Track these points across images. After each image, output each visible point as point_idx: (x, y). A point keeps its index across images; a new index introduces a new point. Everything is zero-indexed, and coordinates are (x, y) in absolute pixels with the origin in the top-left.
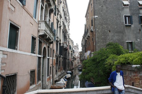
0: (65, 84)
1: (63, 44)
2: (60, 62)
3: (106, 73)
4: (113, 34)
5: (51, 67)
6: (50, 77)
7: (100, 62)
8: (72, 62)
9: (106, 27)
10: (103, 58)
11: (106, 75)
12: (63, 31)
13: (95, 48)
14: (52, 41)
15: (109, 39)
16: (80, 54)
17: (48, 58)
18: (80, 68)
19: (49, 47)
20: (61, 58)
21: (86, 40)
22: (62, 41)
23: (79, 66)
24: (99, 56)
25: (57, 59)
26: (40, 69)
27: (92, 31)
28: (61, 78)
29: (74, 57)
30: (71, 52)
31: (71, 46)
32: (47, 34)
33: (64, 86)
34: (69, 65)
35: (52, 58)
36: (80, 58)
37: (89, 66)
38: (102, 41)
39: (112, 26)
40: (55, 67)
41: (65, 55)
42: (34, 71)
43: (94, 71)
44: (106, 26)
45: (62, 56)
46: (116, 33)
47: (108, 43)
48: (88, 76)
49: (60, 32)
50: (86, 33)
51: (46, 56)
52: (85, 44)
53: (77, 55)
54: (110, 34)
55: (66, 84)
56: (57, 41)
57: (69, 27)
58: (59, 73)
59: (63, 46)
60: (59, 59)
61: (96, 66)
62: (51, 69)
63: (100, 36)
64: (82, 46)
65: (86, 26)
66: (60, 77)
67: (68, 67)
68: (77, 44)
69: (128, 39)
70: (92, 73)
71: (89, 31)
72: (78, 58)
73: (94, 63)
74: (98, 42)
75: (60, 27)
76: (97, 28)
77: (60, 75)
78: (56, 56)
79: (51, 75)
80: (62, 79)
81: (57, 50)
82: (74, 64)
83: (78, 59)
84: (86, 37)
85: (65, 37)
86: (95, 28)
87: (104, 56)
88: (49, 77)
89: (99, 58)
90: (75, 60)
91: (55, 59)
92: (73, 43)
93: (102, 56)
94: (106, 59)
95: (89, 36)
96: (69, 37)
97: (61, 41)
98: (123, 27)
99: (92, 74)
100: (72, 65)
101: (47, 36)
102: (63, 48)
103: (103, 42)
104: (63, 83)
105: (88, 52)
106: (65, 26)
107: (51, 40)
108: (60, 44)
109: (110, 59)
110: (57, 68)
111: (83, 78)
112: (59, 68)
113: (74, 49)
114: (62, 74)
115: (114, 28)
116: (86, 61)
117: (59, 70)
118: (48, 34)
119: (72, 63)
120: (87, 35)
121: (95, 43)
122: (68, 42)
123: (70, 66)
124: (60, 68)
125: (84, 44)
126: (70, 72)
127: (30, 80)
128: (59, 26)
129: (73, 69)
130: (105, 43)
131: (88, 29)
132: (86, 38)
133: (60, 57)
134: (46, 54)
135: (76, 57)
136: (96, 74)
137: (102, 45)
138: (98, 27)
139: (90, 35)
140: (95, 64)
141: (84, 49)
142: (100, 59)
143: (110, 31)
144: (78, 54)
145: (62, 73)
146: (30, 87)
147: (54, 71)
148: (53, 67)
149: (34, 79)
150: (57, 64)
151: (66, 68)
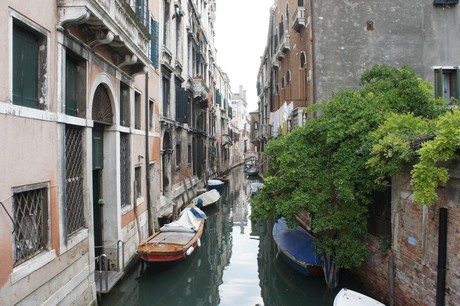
0: (195, 232)
1: (189, 81)
2: (178, 146)
3: (365, 194)
4: (381, 38)
5: (138, 169)
6: (135, 207)
7: (338, 145)
8: (226, 147)
9: (358, 8)
10: (354, 128)
11: (367, 202)
12: (190, 37)
13: (311, 91)
14: (135, 59)
15: (367, 58)
16: (253, 119)
17: (125, 130)
18: (251, 166)
19: (124, 87)
20: (184, 134)
21: (276, 68)
22: (185, 69)
23: (249, 163)
24: (335, 120)
25: (167, 137)
26: (81, 179)
27: (299, 28)
28: (182, 208)
29: (231, 132)
30: (223, 112)
31: (222, 93)
32: (105, 23)
33: (193, 241)
34: (213, 159)
35: (143, 132)
36: (252, 135)
37: (291, 165)
38: (339, 64)
39: (378, 6)
40: (158, 166)
41: (201, 122)
42: (44, 190)
43: (315, 183)
44: (356, 4)
45: (185, 126)
46: (394, 32)
47: (361, 72)
48: (287, 204)
49: (178, 35)
50: (273, 40)
51: (111, 123)
52: (271, 83)
53: (241, 123)
54: (373, 38)
55: (200, 233)
56: (166, 70)
57: (214, 25)
58: (176, 189)
59: (190, 91)
60: (174, 136)
61: (324, 163)
62: (138, 176)
63: (333, 43)
64: (259, 93)
65: (273, 13)
66: (180, 204)
67: (212, 166)
68: (241, 86)
69: (442, 58)
70: (305, 191)
71: (287, 31)
72: (244, 135)
73: (313, 150)
74: (325, 68)
75: (178, 17)
76: (320, 14)
77: (182, 195)
78: (162, 126)
79: (142, 201)
80: (187, 213)
81: (166, 102)
82: (231, 155)
83: (246, 138)
84: (275, 56)
85: (198, 59)
86: (311, 12)
87: (356, 120)
88: (130, 207)
89: (337, 129)
90: (237, 140)
91: (158, 135)
92: (227, 82)
93: (349, 119)
94: (366, 131)
95: (285, 51)
96: (212, 59)
97: (181, 70)
98: (422, 11)
99: (306, 196)
100: (226, 157)
101: (106, 31)
102: (192, 96)
103: (344, 68)
104: (188, 227)
105: (286, 109)
106: (196, 19)
107: (131, 54)
108: (179, 81)
109: (391, 130)
110: (169, 169)
111: (269, 211)
112: (174, 172)
113: (230, 105)
114: (187, 191)
115: (387, 12)
116: (281, 142)
117: (177, 178)
118: (110, 20)
119: (225, 152)
120: (280, 46)
121: (310, 72)
122: (211, 78)
123: (218, 162)
124: (179, 169)
125: (266, 85)
126: (218, 182)
127: (12, 237)
128: (172, 12)
129: (228, 172)
130: (351, 75)
131: (281, 25)
132: (274, 60)
133: (179, 129)
134: (111, 115)
135: (237, 132)
136: (322, 197)
137: (339, 81)
138: (324, 10)
139: (292, 46)
140: (316, 155)
141: (267, 101)
142: (341, 134)
143: (370, 27)
144: (244, 121)
145: (189, 187)
146: (15, 270)
147: (152, 183)
148: (149, 167)
149: (46, 228)
150: (166, 153)
151: (205, 168)
